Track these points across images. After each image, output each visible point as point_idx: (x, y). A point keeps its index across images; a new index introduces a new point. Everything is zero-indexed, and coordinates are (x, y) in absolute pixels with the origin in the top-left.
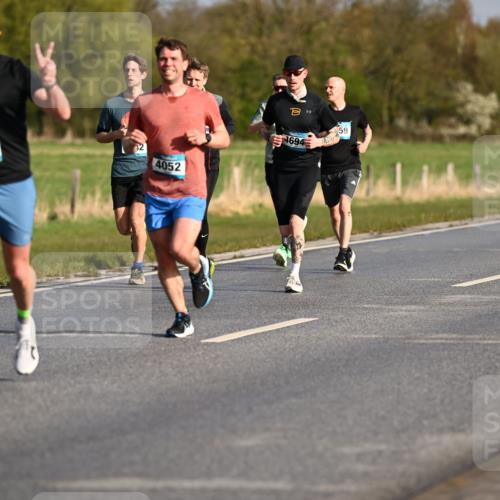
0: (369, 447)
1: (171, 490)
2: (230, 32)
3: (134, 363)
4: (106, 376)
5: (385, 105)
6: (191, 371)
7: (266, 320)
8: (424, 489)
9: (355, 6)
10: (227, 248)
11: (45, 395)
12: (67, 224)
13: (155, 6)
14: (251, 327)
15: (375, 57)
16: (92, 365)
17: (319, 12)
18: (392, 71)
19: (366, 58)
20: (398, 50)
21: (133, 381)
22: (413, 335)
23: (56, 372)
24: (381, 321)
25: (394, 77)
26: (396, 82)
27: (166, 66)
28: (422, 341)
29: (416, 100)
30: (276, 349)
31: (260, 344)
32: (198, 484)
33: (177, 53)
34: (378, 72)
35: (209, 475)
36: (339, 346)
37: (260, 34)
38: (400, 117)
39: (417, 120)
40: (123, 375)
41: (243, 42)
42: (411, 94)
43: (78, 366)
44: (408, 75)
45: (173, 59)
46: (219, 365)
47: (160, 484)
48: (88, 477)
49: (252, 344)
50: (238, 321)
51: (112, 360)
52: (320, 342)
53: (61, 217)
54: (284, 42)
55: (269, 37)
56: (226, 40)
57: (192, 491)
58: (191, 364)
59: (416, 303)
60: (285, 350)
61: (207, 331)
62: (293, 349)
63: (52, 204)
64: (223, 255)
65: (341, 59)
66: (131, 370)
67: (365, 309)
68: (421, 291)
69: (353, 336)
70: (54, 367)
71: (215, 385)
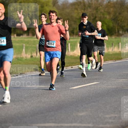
0: (113, 115)
1: (62, 126)
2: (77, 9)
3: (52, 94)
4: (45, 97)
5: (117, 28)
6: (67, 96)
7: (86, 83)
9: (109, 2)
10: (76, 64)
11: (30, 102)
12: (35, 58)
13: (58, 2)
14: (82, 85)
15: (114, 15)
16: (42, 94)
17: (99, 4)
18: (118, 19)
19: (112, 16)
20: (120, 14)
21: (52, 99)
22: (124, 86)
23: (32, 96)
24: (116, 83)
25: (119, 20)
26: (119, 22)
27: (51, 18)
28: (127, 88)
29: (124, 26)
30: (89, 90)
31: (85, 89)
32: (69, 125)
33: (54, 14)
34: (115, 19)
35: (72, 122)
36: (105, 89)
37: (84, 10)
38: (120, 31)
39: (125, 32)
40: (50, 97)
41: (80, 11)
42: (123, 25)
43: (38, 95)
44: (123, 20)
45: (53, 16)
46: (74, 94)
47: (59, 125)
48: (41, 123)
49: (83, 89)
50: (79, 83)
51: (47, 93)
52: (100, 88)
53: (34, 57)
54: (91, 12)
55: (87, 10)
56: (76, 11)
57: (67, 127)
58: (67, 94)
59: (124, 79)
60: (91, 90)
61: (71, 86)
62: (93, 90)
63: (31, 53)
64: (75, 66)
65: (105, 16)
66: (52, 96)
67: (112, 80)
68: (126, 75)
69: (108, 87)
70: (32, 95)
71: (73, 100)
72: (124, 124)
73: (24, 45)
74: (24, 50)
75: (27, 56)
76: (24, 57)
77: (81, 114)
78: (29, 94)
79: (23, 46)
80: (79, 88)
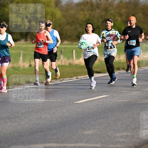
0: (124, 134)
1: (65, 147)
2: (83, 10)
3: (54, 109)
4: (46, 113)
6: (71, 111)
7: (94, 96)
8: (141, 146)
9: (120, 2)
10: (82, 75)
11: (28, 119)
13: (61, 2)
14: (89, 98)
16: (42, 110)
17: (110, 4)
19: (124, 17)
21: (54, 115)
22: (138, 100)
23: (31, 112)
24: (128, 96)
28: (141, 102)
30: (97, 105)
31: (92, 103)
32: (73, 145)
35: (76, 142)
36: (116, 104)
37: (92, 11)
40: (51, 113)
41: (87, 13)
43: (38, 110)
46: (80, 110)
47: (62, 145)
49: (89, 103)
50: (85, 96)
51: (48, 108)
52: (110, 102)
53: (33, 66)
54: (99, 13)
55: (95, 11)
56: (82, 12)
58: (71, 109)
59: (138, 91)
60: (99, 105)
61: (76, 99)
62: (102, 105)
63: (30, 62)
65: (116, 18)
66: (53, 111)
67: (123, 92)
68: (140, 87)
69: (120, 101)
70: (30, 110)
71: (78, 115)
72: (137, 144)
73: (22, 52)
74: (21, 58)
75: (25, 65)
76: (22, 66)
77: (87, 133)
78: (27, 109)
79: (20, 53)
80: (86, 102)
